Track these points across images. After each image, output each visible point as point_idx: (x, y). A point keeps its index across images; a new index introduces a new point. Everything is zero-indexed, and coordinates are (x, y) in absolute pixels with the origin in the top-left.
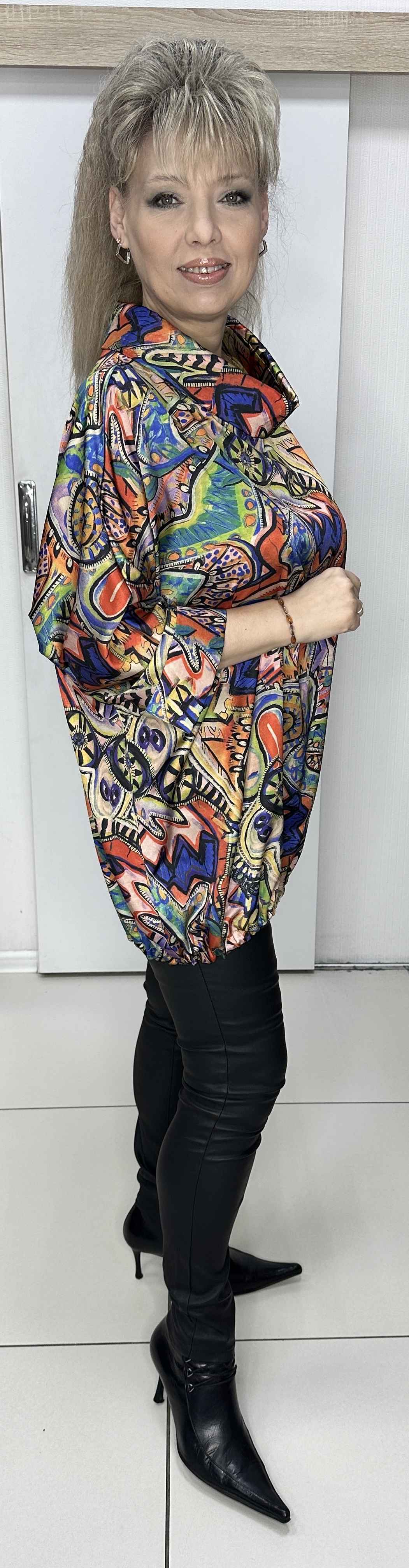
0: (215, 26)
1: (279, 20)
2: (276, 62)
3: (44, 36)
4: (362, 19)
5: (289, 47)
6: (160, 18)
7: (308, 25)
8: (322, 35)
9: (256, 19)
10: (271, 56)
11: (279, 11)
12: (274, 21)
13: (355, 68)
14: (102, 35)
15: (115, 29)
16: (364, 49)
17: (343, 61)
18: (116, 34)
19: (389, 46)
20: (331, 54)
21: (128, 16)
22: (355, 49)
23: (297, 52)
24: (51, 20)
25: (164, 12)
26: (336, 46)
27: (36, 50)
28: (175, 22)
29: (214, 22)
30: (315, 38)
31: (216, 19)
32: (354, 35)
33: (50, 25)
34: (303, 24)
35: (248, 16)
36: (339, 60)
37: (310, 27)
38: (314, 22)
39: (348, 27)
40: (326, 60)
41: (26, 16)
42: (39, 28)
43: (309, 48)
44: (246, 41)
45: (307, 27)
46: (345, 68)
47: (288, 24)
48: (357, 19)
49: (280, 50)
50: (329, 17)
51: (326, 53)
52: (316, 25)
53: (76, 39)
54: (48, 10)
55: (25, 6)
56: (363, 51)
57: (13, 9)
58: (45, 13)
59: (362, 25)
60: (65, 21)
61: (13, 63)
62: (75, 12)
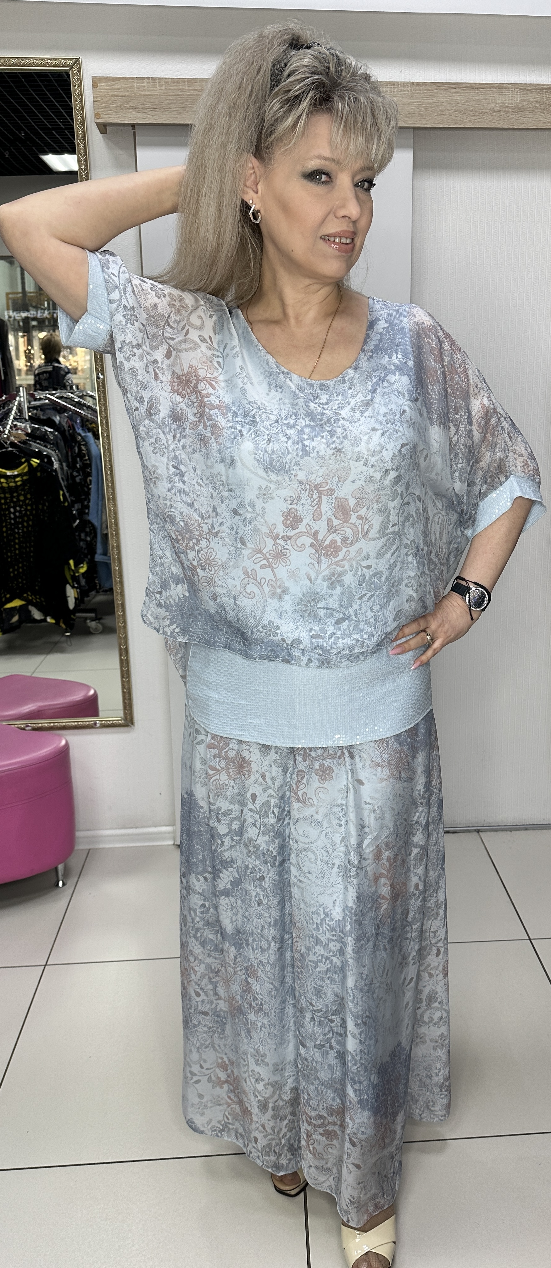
3: (174, 101)
4: (421, 88)
13: (417, 124)
16: (423, 109)
17: (408, 119)
19: (443, 108)
22: (417, 110)
24: (180, 89)
27: (168, 111)
32: (415, 99)
33: (180, 93)
36: (404, 118)
39: (411, 94)
41: (161, 86)
42: (172, 95)
46: (409, 124)
48: (417, 88)
50: (396, 86)
54: (178, 82)
55: (160, 78)
56: (423, 111)
57: (151, 81)
58: (176, 84)
59: (422, 92)
60: (192, 90)
61: (151, 122)
62: (198, 83)
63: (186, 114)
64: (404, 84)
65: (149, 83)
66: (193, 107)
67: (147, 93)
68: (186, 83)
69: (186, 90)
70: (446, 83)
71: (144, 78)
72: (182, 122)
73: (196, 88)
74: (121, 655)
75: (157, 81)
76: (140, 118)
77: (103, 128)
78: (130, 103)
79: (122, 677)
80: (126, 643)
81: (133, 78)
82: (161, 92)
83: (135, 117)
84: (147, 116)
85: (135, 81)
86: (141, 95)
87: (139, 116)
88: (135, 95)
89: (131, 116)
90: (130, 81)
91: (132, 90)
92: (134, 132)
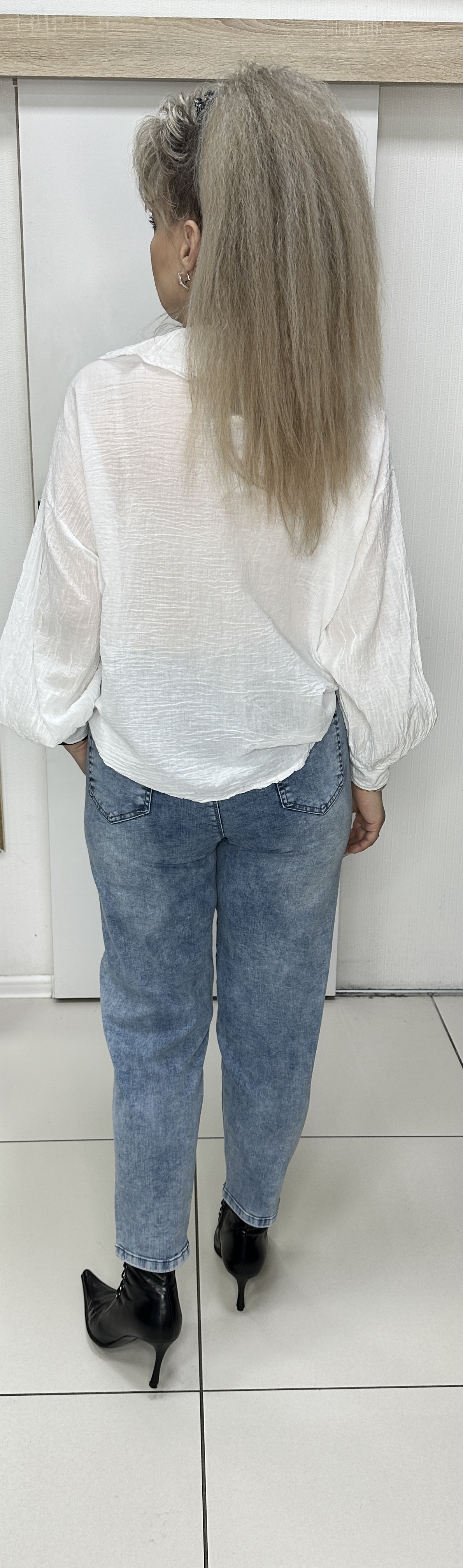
0: (242, 36)
1: (308, 30)
3: (69, 47)
4: (392, 29)
5: (318, 58)
6: (188, 28)
7: (338, 35)
8: (351, 44)
9: (284, 29)
11: (308, 21)
12: (303, 31)
13: (385, 78)
14: (128, 46)
15: (141, 40)
16: (395, 59)
17: (373, 71)
18: (142, 45)
19: (420, 56)
20: (360, 64)
21: (154, 26)
22: (386, 59)
23: (326, 62)
24: (76, 31)
25: (190, 23)
26: (365, 56)
27: (61, 61)
28: (205, 33)
29: (242, 32)
30: (344, 48)
31: (244, 29)
32: (385, 45)
33: (76, 35)
34: (332, 34)
35: (276, 26)
36: (368, 70)
37: (339, 37)
38: (343, 31)
39: (379, 37)
40: (356, 71)
41: (51, 26)
42: (65, 38)
43: (337, 59)
44: (274, 51)
45: (337, 37)
46: (375, 78)
47: (318, 34)
48: (388, 29)
50: (358, 27)
51: (356, 64)
52: (345, 35)
53: (101, 50)
54: (74, 21)
55: (50, 16)
56: (393, 61)
57: (38, 20)
58: (71, 24)
59: (393, 35)
60: (90, 32)
61: (37, 75)
62: (100, 23)
63: (83, 64)
64: (368, 24)
65: (35, 22)
66: (92, 55)
67: (32, 35)
68: (84, 23)
69: (83, 31)
70: (426, 23)
71: (29, 16)
72: (78, 75)
73: (98, 29)
76: (23, 69)
78: (11, 50)
81: (15, 16)
82: (53, 34)
83: (17, 68)
84: (32, 66)
85: (19, 20)
86: (26, 39)
87: (23, 66)
88: (18, 39)
89: (12, 66)
90: (12, 19)
91: (14, 31)
92: (16, 88)
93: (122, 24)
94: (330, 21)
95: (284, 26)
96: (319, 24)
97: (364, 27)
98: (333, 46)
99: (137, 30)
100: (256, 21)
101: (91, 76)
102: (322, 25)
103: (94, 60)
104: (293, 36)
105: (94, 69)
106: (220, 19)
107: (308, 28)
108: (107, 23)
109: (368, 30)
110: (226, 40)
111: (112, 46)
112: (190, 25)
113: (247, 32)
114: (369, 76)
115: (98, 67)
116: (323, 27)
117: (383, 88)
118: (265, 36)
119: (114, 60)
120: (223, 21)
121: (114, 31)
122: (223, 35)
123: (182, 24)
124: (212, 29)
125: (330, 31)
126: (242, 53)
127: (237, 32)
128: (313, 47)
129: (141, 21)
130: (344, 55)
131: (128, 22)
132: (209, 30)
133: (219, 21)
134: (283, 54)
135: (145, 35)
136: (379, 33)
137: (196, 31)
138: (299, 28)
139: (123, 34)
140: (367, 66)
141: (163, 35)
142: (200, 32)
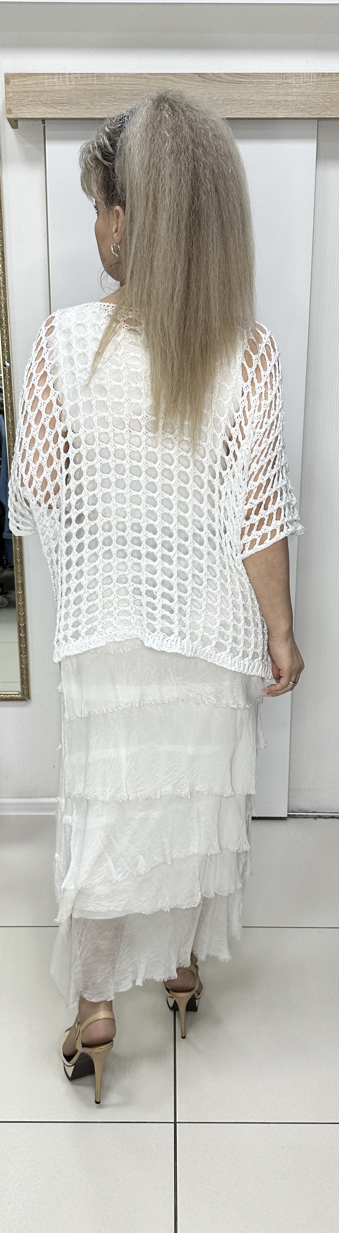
0: (213, 86)
1: (263, 80)
2: (261, 112)
3: (84, 96)
4: (327, 78)
5: (270, 101)
6: (172, 81)
7: (285, 83)
8: (296, 91)
9: (245, 80)
10: (257, 107)
11: (263, 73)
12: (259, 81)
13: (321, 115)
14: (127, 95)
15: (138, 90)
16: (328, 100)
17: (312, 110)
18: (138, 93)
20: (303, 105)
21: (147, 80)
22: (322, 101)
23: (276, 104)
24: (89, 84)
25: (175, 77)
26: (306, 99)
27: (78, 106)
28: (185, 84)
29: (213, 83)
30: (291, 93)
31: (215, 81)
32: (321, 90)
33: (88, 87)
34: (281, 83)
35: (239, 78)
36: (309, 109)
37: (286, 85)
38: (289, 81)
39: (316, 85)
40: (299, 110)
41: (70, 81)
42: (81, 90)
43: (285, 101)
44: (237, 96)
45: (284, 85)
46: (313, 115)
47: (271, 83)
48: (323, 79)
49: (264, 103)
50: (301, 78)
51: (299, 104)
52: (291, 83)
53: (107, 97)
54: (87, 77)
55: (70, 74)
56: (328, 102)
57: (61, 76)
58: (85, 79)
59: (327, 83)
60: (100, 85)
61: (60, 117)
62: (107, 78)
63: (94, 108)
64: (309, 75)
65: (59, 78)
66: (101, 102)
67: (57, 88)
68: (95, 78)
69: (94, 84)
71: (54, 74)
72: (90, 116)
73: (105, 83)
74: (19, 632)
75: (67, 76)
76: (50, 113)
77: (14, 123)
78: (41, 99)
79: (21, 653)
80: (25, 620)
81: (43, 74)
82: (71, 87)
83: (45, 112)
84: (56, 110)
85: (46, 77)
86: (51, 91)
87: (49, 111)
88: (46, 91)
89: (41, 111)
90: (41, 76)
91: (43, 86)
92: (44, 127)
93: (123, 79)
94: (279, 74)
95: (245, 78)
96: (271, 76)
97: (305, 77)
98: (282, 92)
99: (135, 83)
100: (224, 75)
101: (100, 117)
102: (273, 76)
103: (102, 105)
104: (251, 85)
105: (102, 112)
106: (197, 74)
107: (262, 79)
108: (112, 78)
109: (308, 79)
110: (201, 89)
111: (115, 95)
112: (174, 79)
113: (217, 83)
114: (309, 114)
115: (106, 110)
116: (274, 78)
117: (321, 122)
118: (230, 85)
119: (116, 105)
120: (199, 75)
121: (117, 84)
122: (199, 86)
123: (169, 77)
124: (190, 81)
125: (279, 81)
126: (213, 98)
127: (209, 83)
128: (266, 93)
129: (137, 76)
130: (290, 98)
131: (128, 77)
132: (188, 82)
133: (196, 75)
134: (244, 98)
135: (141, 86)
136: (316, 82)
137: (178, 82)
138: (256, 79)
139: (125, 86)
140: (308, 106)
141: (154, 86)
142: (182, 84)
